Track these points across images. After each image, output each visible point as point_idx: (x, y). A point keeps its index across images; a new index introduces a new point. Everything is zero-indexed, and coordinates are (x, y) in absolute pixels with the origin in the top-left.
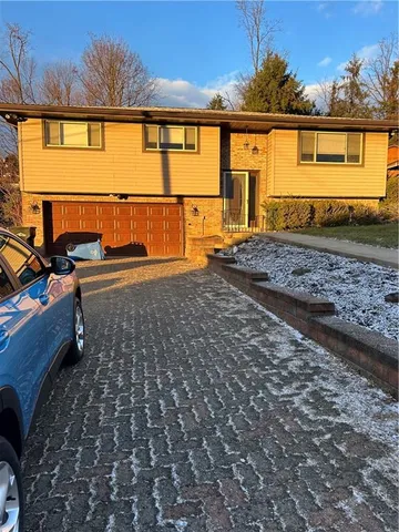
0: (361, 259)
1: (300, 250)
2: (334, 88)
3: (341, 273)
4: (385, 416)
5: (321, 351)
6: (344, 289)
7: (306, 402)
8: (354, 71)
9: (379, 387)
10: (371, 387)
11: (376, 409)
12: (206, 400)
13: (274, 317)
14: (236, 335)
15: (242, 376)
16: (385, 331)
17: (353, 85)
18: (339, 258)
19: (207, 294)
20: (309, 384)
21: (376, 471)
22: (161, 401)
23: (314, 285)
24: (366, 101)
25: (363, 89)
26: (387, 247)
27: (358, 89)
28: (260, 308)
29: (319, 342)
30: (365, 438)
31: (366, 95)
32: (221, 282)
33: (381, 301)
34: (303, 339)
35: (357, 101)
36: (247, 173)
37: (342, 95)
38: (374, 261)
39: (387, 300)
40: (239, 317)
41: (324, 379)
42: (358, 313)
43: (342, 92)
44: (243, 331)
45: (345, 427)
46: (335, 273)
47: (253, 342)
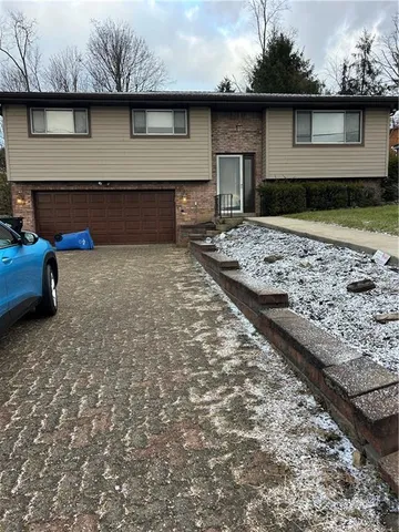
0: (338, 244)
1: (281, 236)
2: (345, 67)
3: (312, 260)
4: (303, 430)
5: (266, 348)
6: (309, 278)
7: (223, 411)
8: (366, 48)
9: (311, 393)
10: (302, 393)
11: (297, 420)
12: (113, 410)
13: (235, 310)
14: (186, 331)
15: (168, 379)
16: (335, 326)
17: (365, 63)
18: (317, 243)
19: (178, 285)
20: (236, 388)
21: (264, 505)
22: (63, 410)
23: (279, 274)
24: (378, 78)
25: (375, 67)
26: (372, 230)
27: (370, 67)
28: (226, 298)
29: (267, 337)
30: (268, 459)
31: (379, 73)
32: (199, 271)
33: (343, 291)
34: (253, 334)
35: (368, 79)
36: (241, 156)
37: (353, 74)
38: (350, 246)
39: (349, 290)
40: (199, 308)
41: (255, 382)
42: (315, 305)
43: (354, 70)
44: (195, 325)
45: (253, 443)
46: (305, 261)
47: (199, 338)
